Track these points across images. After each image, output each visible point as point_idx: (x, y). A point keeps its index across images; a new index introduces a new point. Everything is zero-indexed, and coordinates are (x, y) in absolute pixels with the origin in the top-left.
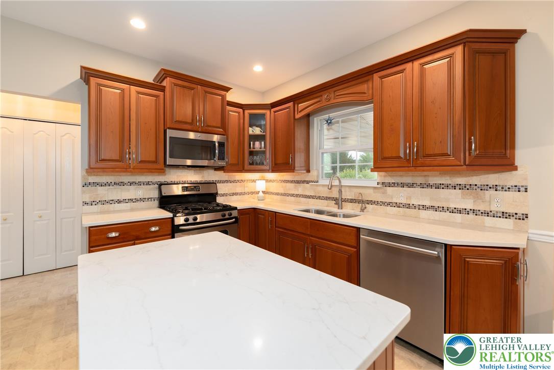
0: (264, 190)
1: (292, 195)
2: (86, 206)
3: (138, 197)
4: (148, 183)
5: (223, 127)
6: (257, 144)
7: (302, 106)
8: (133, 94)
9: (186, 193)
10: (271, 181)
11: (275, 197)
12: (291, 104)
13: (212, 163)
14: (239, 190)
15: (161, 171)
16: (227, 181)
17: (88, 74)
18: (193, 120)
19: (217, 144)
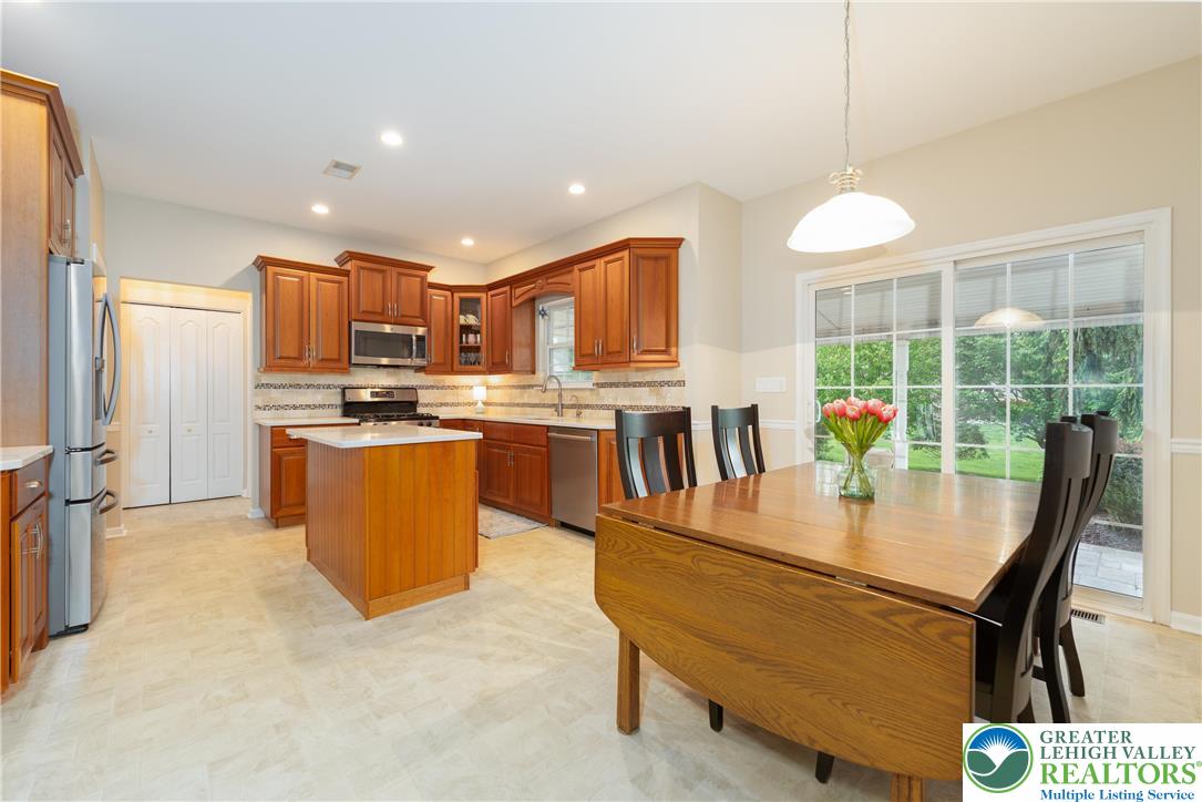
0: (485, 399)
1: (518, 405)
2: (258, 412)
3: (317, 403)
4: (329, 387)
5: (424, 317)
6: (471, 337)
7: (519, 291)
8: (313, 282)
9: (376, 399)
10: (495, 387)
11: (499, 408)
12: (507, 288)
13: (408, 362)
14: (449, 399)
15: (345, 371)
16: (432, 387)
17: (263, 263)
18: (383, 310)
19: (414, 338)
